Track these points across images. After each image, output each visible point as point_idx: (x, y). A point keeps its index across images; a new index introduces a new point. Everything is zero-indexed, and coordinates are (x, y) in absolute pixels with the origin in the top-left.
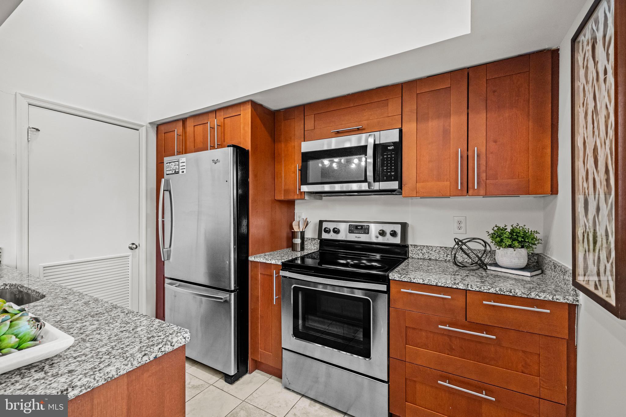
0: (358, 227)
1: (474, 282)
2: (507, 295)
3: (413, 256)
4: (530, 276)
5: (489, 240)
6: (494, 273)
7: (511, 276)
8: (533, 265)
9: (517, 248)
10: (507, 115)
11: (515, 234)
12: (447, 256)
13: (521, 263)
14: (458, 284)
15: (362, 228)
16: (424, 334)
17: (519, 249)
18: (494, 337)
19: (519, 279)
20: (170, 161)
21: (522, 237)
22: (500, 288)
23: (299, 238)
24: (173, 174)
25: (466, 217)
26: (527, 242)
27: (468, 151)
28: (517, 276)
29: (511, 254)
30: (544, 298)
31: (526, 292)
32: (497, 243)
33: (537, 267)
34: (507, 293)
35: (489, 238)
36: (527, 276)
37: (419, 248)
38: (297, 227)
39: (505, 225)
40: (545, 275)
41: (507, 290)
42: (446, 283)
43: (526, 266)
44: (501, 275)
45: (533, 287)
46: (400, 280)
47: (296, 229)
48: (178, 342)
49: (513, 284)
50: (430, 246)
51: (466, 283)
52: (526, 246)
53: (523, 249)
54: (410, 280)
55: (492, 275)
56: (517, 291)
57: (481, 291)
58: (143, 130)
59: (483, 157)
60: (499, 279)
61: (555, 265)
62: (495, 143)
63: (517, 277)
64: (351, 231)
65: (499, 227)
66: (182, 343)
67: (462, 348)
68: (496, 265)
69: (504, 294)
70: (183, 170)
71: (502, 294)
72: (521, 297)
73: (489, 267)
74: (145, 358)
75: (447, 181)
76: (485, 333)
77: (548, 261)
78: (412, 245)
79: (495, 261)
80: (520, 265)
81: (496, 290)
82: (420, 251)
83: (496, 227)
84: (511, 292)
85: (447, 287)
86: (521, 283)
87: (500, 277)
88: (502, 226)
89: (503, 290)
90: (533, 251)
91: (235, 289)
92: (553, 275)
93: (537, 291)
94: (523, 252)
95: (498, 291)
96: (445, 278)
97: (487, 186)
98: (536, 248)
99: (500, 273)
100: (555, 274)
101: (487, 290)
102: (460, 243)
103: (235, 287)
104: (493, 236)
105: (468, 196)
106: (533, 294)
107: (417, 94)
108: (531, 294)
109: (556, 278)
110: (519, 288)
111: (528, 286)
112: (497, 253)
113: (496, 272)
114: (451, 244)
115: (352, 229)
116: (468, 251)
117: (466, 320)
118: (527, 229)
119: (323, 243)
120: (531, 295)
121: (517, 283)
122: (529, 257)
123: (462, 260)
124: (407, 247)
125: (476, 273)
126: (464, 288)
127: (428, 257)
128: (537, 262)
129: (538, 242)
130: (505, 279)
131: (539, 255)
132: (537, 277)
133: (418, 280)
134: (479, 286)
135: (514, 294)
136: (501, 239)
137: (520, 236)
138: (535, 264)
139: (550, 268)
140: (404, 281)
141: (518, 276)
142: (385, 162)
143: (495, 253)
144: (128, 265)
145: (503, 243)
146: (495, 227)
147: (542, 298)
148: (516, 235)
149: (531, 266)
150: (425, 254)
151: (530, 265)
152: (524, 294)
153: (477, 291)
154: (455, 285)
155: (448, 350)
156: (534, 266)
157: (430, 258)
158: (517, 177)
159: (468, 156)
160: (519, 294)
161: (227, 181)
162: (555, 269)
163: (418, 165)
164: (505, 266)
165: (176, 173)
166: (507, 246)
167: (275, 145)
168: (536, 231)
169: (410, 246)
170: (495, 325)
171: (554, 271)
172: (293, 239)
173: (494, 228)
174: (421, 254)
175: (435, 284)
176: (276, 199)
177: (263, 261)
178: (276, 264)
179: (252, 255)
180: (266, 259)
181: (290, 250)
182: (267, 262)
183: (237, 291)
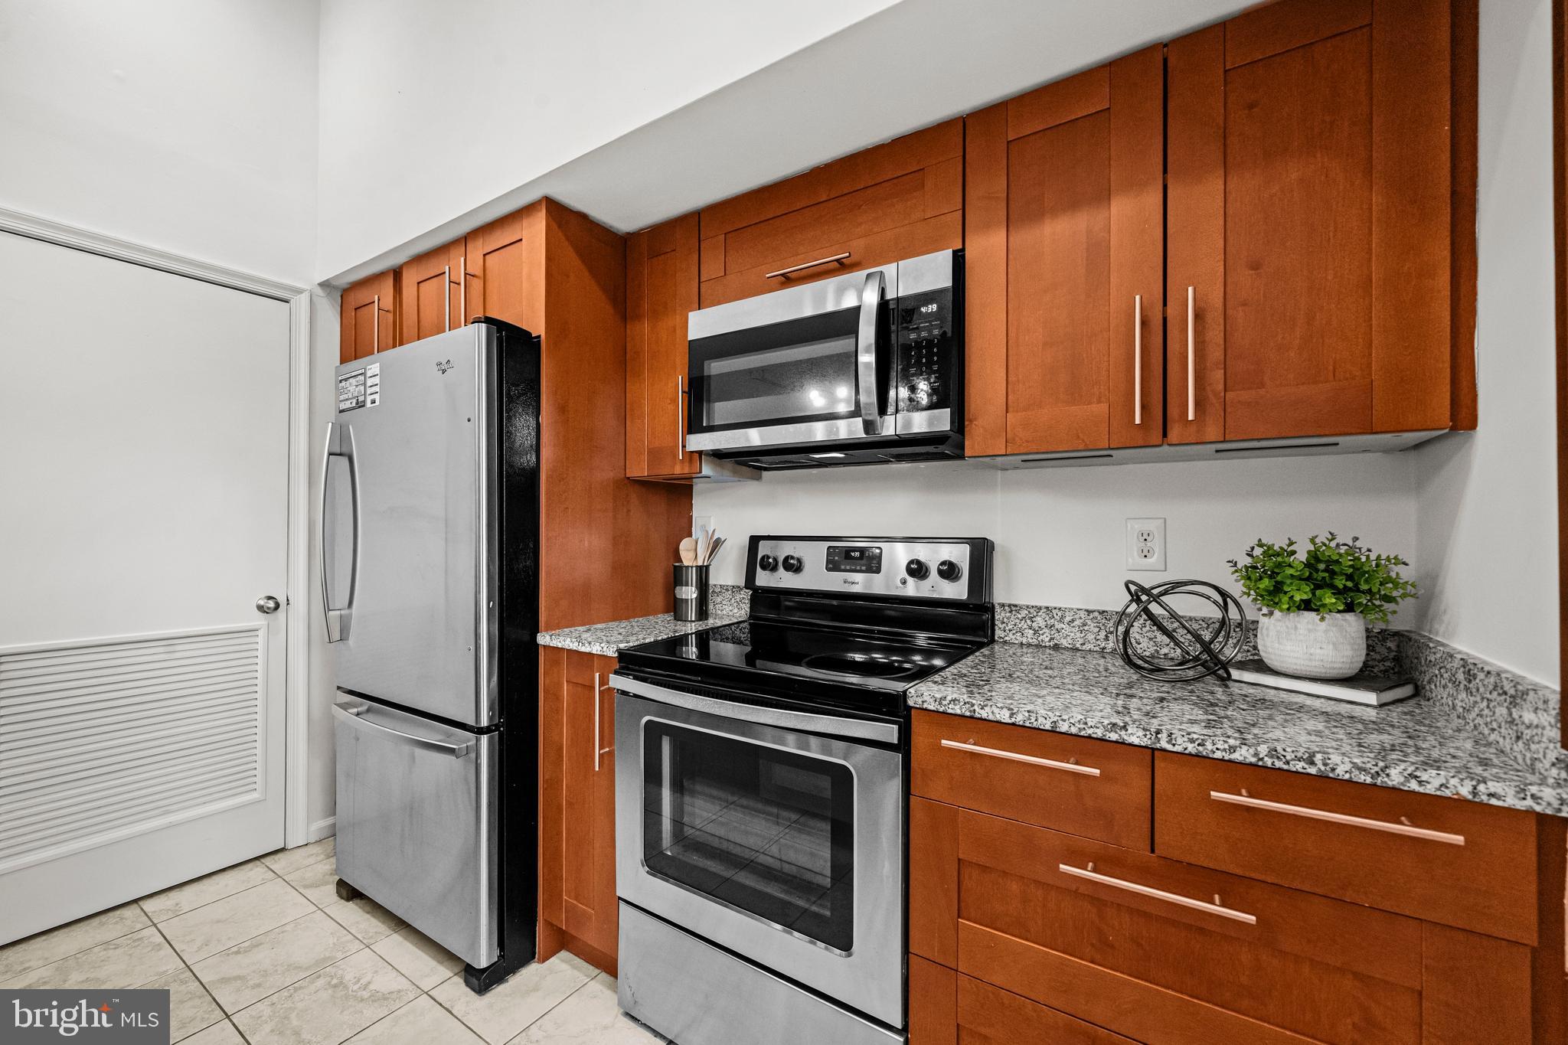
0: (853, 554)
1: (1181, 723)
2: (1297, 772)
3: (1006, 638)
4: (1375, 702)
5: (1236, 588)
6: (1251, 691)
7: (1309, 701)
8: (1382, 668)
9: (1330, 611)
10: (1294, 176)
11: (1322, 566)
12: (1107, 638)
13: (1345, 660)
14: (1125, 728)
15: (862, 557)
16: (1014, 887)
17: (1338, 615)
18: (1251, 919)
19: (1339, 714)
20: (348, 376)
21: (1346, 574)
22: (1272, 746)
23: (692, 586)
24: (353, 408)
25: (1165, 519)
26: (1363, 592)
27: (1165, 304)
28: (1329, 701)
29: (1310, 631)
30: (1439, 789)
31: (1369, 766)
32: (1262, 596)
33: (1394, 674)
34: (1299, 766)
35: (1236, 581)
36: (1367, 705)
37: (1024, 613)
38: (692, 555)
39: (1289, 539)
40: (1427, 703)
41: (1296, 754)
42: (1086, 723)
43: (1361, 670)
44: (1276, 699)
45: (1393, 745)
46: (941, 710)
47: (687, 559)
49: (1318, 733)
50: (1055, 608)
51: (1155, 724)
52: (1360, 604)
53: (1350, 616)
54: (970, 711)
55: (1244, 700)
56: (1335, 758)
57: (1204, 754)
58: (301, 303)
59: (1215, 318)
60: (1268, 712)
61: (1469, 670)
62: (1253, 272)
63: (1330, 707)
64: (833, 566)
65: (1270, 548)
67: (1139, 945)
68: (1260, 666)
69: (1285, 767)
70: (372, 397)
71: (1279, 769)
72: (1350, 781)
73: (1235, 674)
75: (1099, 401)
76: (1217, 902)
77: (1438, 656)
78: (1003, 605)
79: (1258, 655)
80: (1341, 668)
81: (1256, 755)
82: (1028, 621)
83: (1260, 545)
84: (1312, 763)
85: (1090, 737)
86: (1349, 730)
87: (1272, 705)
88: (1279, 543)
89: (1284, 753)
90: (1387, 622)
91: (493, 725)
92: (1460, 704)
93: (1413, 763)
94: (1352, 626)
95: (1266, 759)
96: (1085, 707)
97: (1229, 410)
98: (1394, 612)
99: (1273, 692)
100: (1472, 699)
101: (1224, 753)
102: (1144, 598)
103: (491, 718)
104: (1250, 574)
105: (1166, 448)
106: (1397, 771)
107: (1008, 142)
108: (1388, 771)
109: (1473, 715)
110: (1343, 750)
111: (1374, 739)
112: (1262, 628)
113: (1258, 687)
114: (1117, 600)
115: (836, 558)
116: (1172, 623)
117: (1153, 851)
118: (1363, 551)
119: (762, 599)
120: (1388, 775)
121: (1335, 730)
122: (1370, 642)
123: (1152, 650)
124: (991, 609)
125: (1192, 692)
126: (1145, 742)
127: (1050, 641)
128: (1397, 660)
129: (1402, 591)
130: (1287, 714)
131: (1403, 635)
132: (1400, 708)
133: (996, 711)
134: (1195, 736)
135: (1323, 768)
136: (1276, 582)
137: (1342, 574)
138: (1388, 664)
139: (1450, 680)
140: (951, 714)
141: (1333, 702)
142: (913, 353)
143: (1256, 629)
144: (255, 653)
145: (1281, 595)
146: (1258, 545)
147: (1430, 789)
148: (1326, 570)
149: (1375, 670)
150: (1040, 632)
151: (1373, 667)
152: (1361, 769)
153: (1190, 754)
154: (1116, 732)
155: (1093, 945)
156: (1386, 671)
157: (1056, 644)
158: (1331, 378)
159: (1165, 320)
160: (1342, 771)
161: (469, 420)
162: (1470, 682)
163: (1010, 358)
164: (1290, 671)
165: (360, 407)
166: (1298, 604)
167: (628, 327)
168: (1396, 558)
169: (998, 609)
170: (1253, 875)
171: (1467, 689)
172: (677, 588)
173: (1253, 548)
174: (1031, 632)
175: (1048, 727)
176: (628, 478)
177: (571, 645)
178: (604, 655)
179: (546, 630)
180: (580, 640)
181: (669, 617)
182: (579, 648)
183: (499, 731)
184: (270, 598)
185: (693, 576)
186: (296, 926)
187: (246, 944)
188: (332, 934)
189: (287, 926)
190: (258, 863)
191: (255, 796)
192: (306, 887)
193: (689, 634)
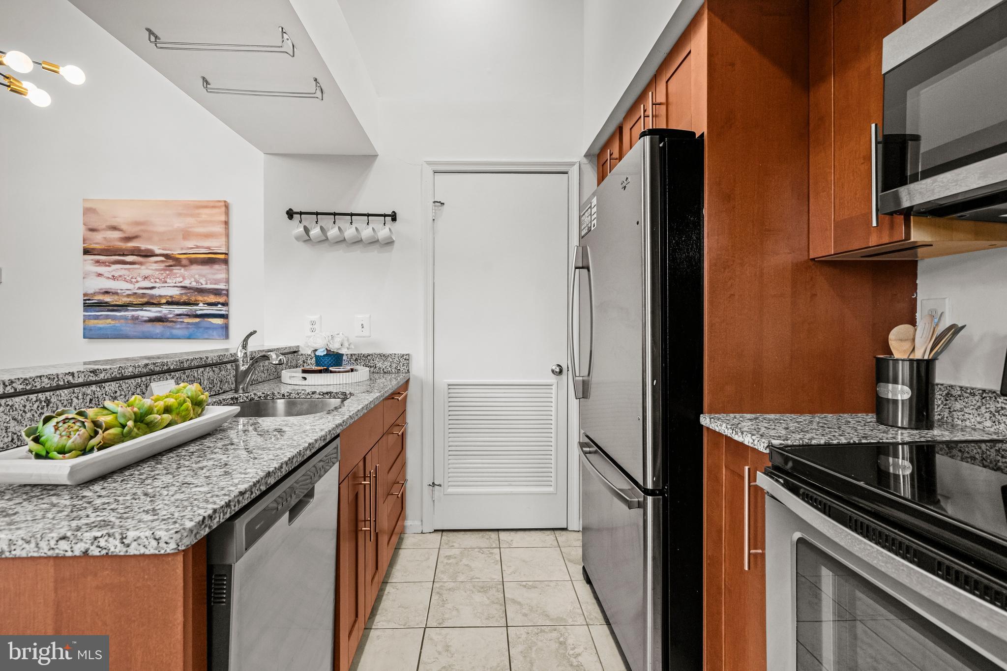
20: (584, 211)
23: (903, 383)
24: (587, 233)
38: (907, 346)
47: (899, 348)
48: (139, 541)
58: (574, 171)
66: (149, 548)
70: (594, 222)
74: (64, 545)
91: (658, 490)
103: (654, 482)
144: (551, 400)
161: (638, 223)
172: (883, 385)
176: (813, 259)
177: (726, 431)
178: (755, 449)
179: (710, 412)
180: (735, 427)
181: (871, 418)
182: (733, 435)
183: (664, 497)
184: (559, 365)
185: (903, 371)
186: (556, 586)
187: (530, 583)
188: (572, 602)
189: (551, 582)
190: (552, 532)
191: (551, 489)
192: (570, 561)
193: (898, 444)
